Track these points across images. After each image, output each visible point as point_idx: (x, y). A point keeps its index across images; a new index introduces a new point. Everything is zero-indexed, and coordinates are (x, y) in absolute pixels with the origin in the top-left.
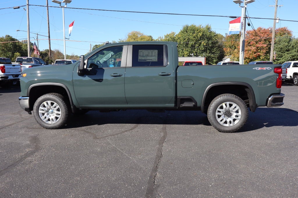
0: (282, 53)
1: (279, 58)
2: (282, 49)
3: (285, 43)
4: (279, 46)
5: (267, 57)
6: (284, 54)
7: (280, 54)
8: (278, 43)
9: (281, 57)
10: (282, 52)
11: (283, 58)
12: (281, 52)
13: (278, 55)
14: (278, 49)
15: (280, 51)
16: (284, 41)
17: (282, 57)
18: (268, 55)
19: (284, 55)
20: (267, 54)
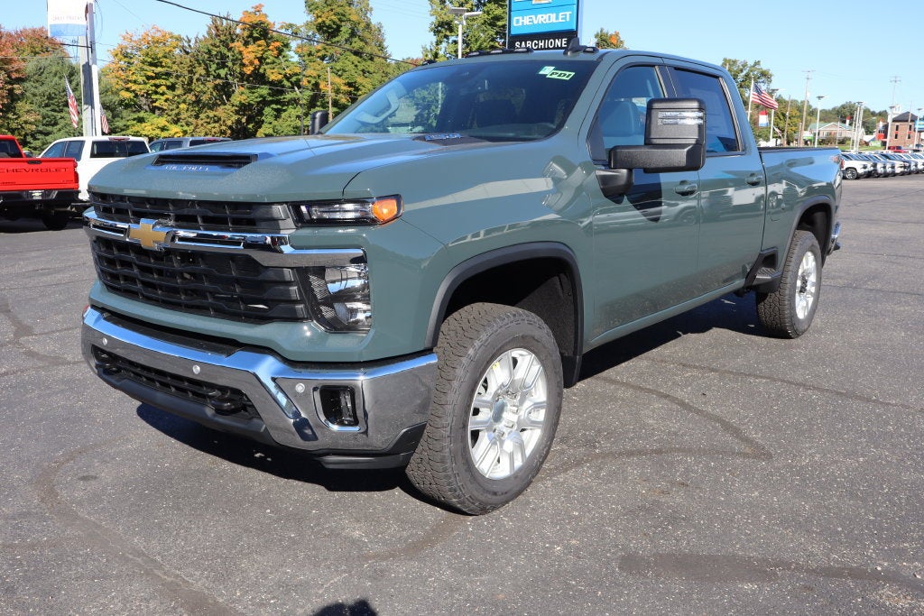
0: (55, 111)
1: (49, 128)
2: (53, 98)
3: (57, 78)
4: (42, 89)
5: (8, 124)
6: (59, 115)
7: (50, 113)
8: (36, 77)
9: (53, 125)
10: (52, 107)
11: (58, 127)
12: (49, 109)
13: (44, 118)
14: (38, 98)
15: (47, 105)
16: (56, 75)
17: (56, 124)
18: (10, 115)
19: (62, 118)
20: (7, 112)
